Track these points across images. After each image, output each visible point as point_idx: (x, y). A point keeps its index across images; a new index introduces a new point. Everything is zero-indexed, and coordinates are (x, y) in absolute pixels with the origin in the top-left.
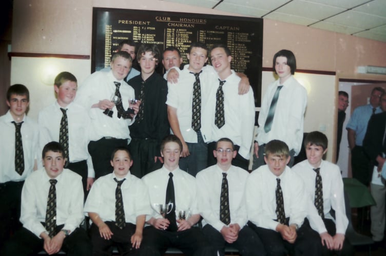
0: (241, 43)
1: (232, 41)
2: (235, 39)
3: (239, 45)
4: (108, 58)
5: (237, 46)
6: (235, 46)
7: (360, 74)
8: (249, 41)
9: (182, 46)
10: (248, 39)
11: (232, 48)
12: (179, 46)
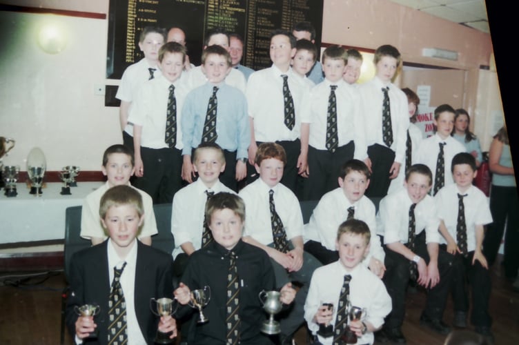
0: (299, 9)
1: (288, 6)
2: (291, 4)
3: (296, 12)
4: (132, 19)
5: (294, 13)
6: (291, 13)
7: (426, 58)
8: (308, 8)
9: (228, 8)
10: (307, 5)
11: (287, 15)
12: (224, 8)
